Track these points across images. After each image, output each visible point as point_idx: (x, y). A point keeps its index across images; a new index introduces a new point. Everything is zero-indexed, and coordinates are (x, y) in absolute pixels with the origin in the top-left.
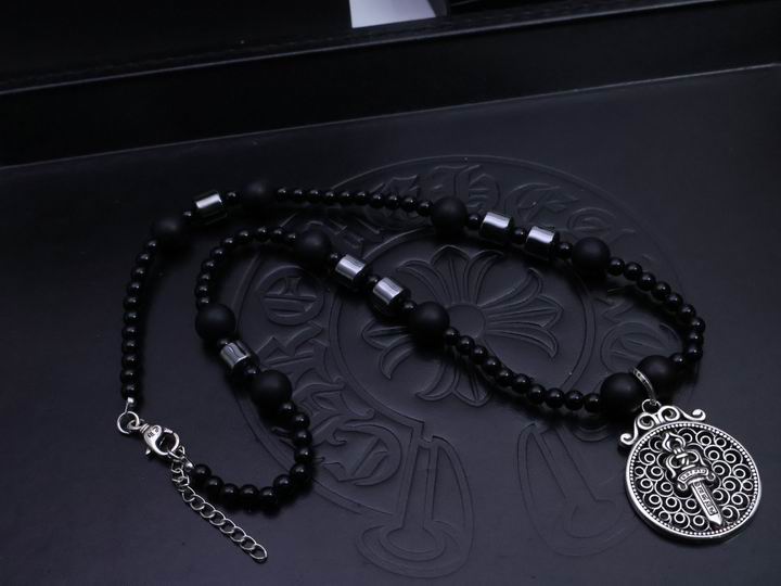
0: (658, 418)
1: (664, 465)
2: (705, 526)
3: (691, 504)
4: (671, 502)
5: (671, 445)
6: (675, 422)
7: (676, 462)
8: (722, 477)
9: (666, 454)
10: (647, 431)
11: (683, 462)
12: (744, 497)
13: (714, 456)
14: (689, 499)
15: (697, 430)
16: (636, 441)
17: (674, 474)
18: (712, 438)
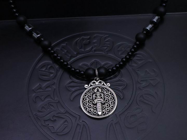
0: (97, 83)
1: (93, 95)
2: (96, 114)
3: (95, 108)
4: (90, 106)
5: (97, 91)
6: (101, 85)
7: (96, 95)
8: (107, 103)
9: (95, 93)
10: (92, 86)
11: (98, 96)
12: (110, 109)
13: (107, 96)
14: (95, 106)
15: (106, 88)
16: (89, 88)
17: (94, 98)
18: (109, 92)
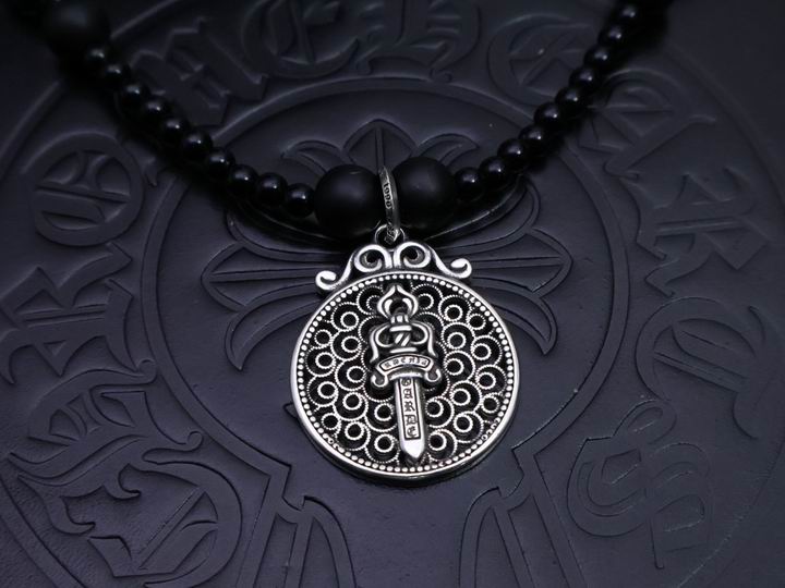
0: (392, 259)
1: (366, 334)
2: (393, 453)
3: (384, 412)
4: (353, 401)
5: (392, 309)
6: (416, 271)
7: (388, 336)
8: (454, 379)
9: (380, 320)
10: (363, 275)
11: (398, 340)
12: (476, 422)
13: (456, 341)
14: (383, 403)
15: (446, 291)
16: (340, 287)
17: (376, 355)
18: (465, 310)
